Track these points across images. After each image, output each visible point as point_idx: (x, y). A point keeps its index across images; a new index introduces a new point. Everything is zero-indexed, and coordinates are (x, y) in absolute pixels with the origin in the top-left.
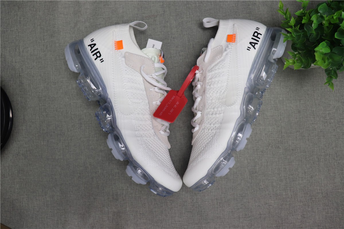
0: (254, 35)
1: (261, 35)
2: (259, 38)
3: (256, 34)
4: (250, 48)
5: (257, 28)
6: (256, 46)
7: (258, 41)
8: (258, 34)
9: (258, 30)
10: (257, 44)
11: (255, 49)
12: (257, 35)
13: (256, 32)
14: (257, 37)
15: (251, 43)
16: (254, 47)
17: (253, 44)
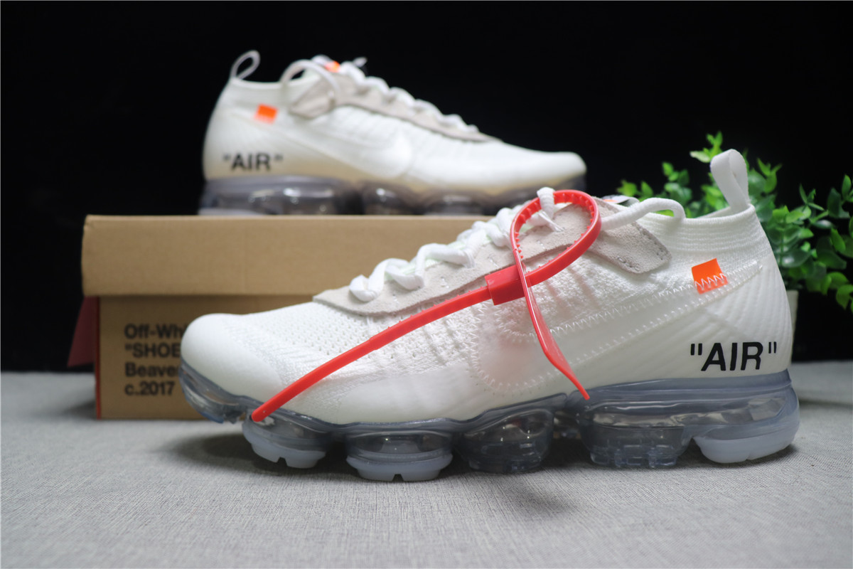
0: (746, 345)
1: (758, 367)
2: (743, 368)
3: (752, 351)
4: (700, 353)
5: (775, 343)
6: (714, 370)
7: (733, 368)
8: (757, 358)
9: (770, 352)
10: (723, 368)
11: (704, 369)
12: (751, 357)
13: (759, 346)
14: (746, 357)
15: (717, 347)
16: (710, 361)
17: (716, 357)
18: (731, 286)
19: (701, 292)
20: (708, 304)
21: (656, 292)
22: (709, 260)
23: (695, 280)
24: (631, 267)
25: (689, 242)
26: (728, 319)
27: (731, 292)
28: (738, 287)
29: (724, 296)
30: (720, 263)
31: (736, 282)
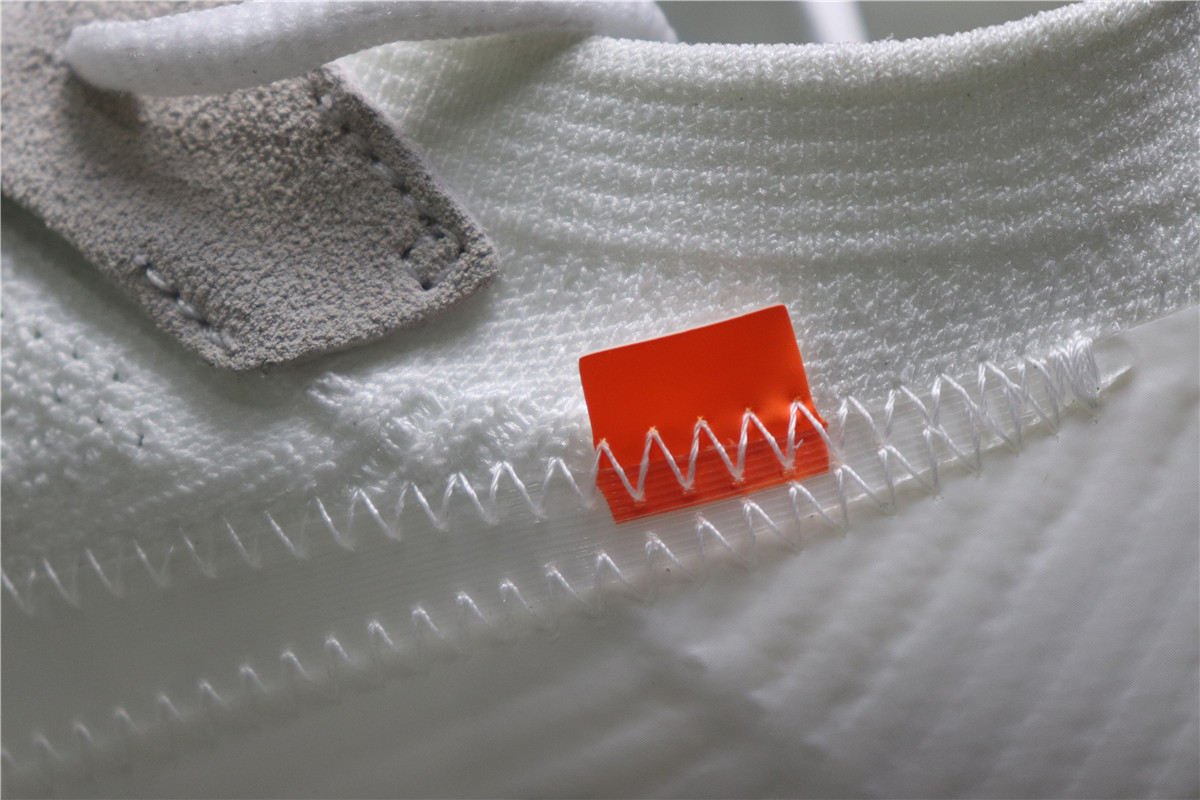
18: (838, 492)
19: (624, 510)
20: (660, 587)
21: (333, 485)
22: (750, 308)
23: (598, 433)
24: (204, 323)
25: (630, 188)
26: (767, 696)
27: (829, 531)
28: (891, 505)
29: (784, 549)
30: (805, 335)
31: (885, 470)
